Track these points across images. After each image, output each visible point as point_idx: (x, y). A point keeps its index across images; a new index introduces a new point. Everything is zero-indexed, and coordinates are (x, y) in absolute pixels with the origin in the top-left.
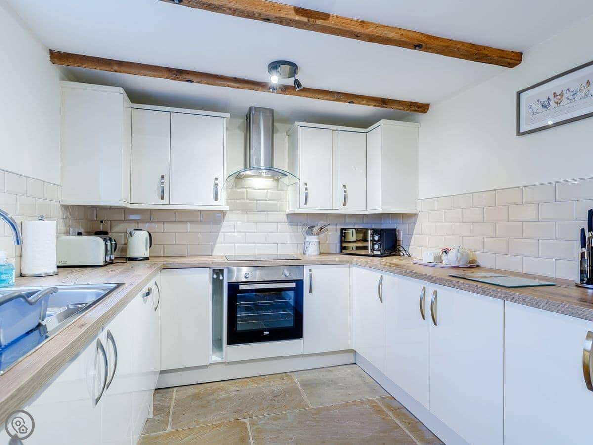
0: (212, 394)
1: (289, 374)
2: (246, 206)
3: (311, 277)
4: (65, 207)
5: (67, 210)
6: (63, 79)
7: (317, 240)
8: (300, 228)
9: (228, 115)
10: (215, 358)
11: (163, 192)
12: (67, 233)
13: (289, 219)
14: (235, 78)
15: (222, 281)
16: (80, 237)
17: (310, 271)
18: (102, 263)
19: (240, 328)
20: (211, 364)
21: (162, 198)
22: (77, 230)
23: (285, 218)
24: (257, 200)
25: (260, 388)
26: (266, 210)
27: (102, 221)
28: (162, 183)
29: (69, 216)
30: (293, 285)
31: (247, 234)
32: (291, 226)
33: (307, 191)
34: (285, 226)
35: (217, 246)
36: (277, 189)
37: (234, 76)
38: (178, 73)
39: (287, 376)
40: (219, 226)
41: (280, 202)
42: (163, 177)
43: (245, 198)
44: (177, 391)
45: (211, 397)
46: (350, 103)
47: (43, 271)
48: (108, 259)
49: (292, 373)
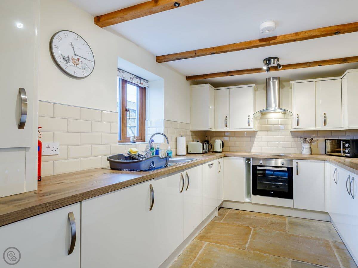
0: (244, 215)
1: (285, 217)
2: (268, 128)
3: (297, 166)
4: (192, 132)
5: (193, 133)
6: (191, 85)
7: (309, 146)
8: (299, 139)
9: (254, 85)
10: (247, 200)
11: (226, 123)
12: (193, 141)
13: (292, 134)
14: (252, 69)
15: (250, 164)
16: (198, 143)
17: (297, 163)
18: (201, 152)
19: (258, 188)
20: (245, 202)
21: (226, 126)
22: (197, 140)
23: (289, 133)
24: (273, 124)
25: (267, 218)
26: (279, 130)
27: (207, 137)
28: (226, 120)
29: (194, 135)
30: (286, 169)
31: (268, 142)
32: (293, 138)
33: (298, 119)
34: (290, 138)
35: (253, 147)
36: (285, 118)
37: (251, 68)
38: (227, 73)
39: (283, 217)
40: (254, 138)
41: (286, 125)
42: (226, 117)
43: (267, 124)
44: (231, 210)
45: (243, 216)
46: (319, 66)
47: (182, 154)
48: (204, 151)
49: (287, 217)
